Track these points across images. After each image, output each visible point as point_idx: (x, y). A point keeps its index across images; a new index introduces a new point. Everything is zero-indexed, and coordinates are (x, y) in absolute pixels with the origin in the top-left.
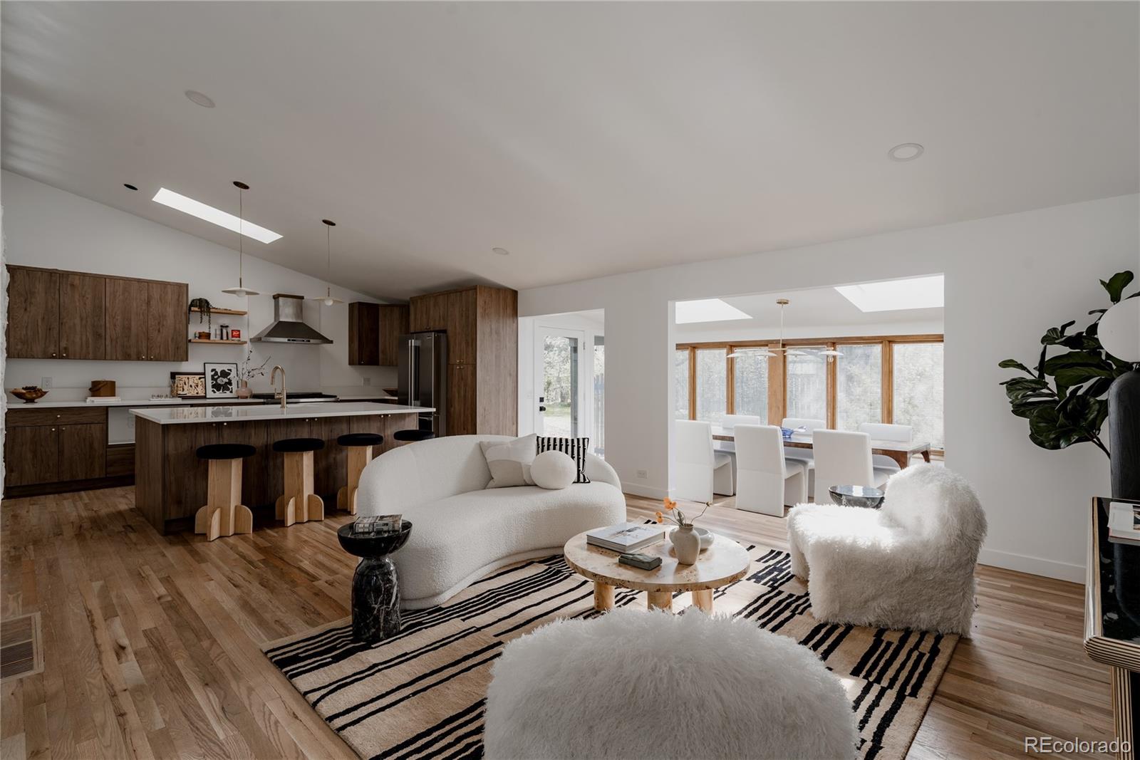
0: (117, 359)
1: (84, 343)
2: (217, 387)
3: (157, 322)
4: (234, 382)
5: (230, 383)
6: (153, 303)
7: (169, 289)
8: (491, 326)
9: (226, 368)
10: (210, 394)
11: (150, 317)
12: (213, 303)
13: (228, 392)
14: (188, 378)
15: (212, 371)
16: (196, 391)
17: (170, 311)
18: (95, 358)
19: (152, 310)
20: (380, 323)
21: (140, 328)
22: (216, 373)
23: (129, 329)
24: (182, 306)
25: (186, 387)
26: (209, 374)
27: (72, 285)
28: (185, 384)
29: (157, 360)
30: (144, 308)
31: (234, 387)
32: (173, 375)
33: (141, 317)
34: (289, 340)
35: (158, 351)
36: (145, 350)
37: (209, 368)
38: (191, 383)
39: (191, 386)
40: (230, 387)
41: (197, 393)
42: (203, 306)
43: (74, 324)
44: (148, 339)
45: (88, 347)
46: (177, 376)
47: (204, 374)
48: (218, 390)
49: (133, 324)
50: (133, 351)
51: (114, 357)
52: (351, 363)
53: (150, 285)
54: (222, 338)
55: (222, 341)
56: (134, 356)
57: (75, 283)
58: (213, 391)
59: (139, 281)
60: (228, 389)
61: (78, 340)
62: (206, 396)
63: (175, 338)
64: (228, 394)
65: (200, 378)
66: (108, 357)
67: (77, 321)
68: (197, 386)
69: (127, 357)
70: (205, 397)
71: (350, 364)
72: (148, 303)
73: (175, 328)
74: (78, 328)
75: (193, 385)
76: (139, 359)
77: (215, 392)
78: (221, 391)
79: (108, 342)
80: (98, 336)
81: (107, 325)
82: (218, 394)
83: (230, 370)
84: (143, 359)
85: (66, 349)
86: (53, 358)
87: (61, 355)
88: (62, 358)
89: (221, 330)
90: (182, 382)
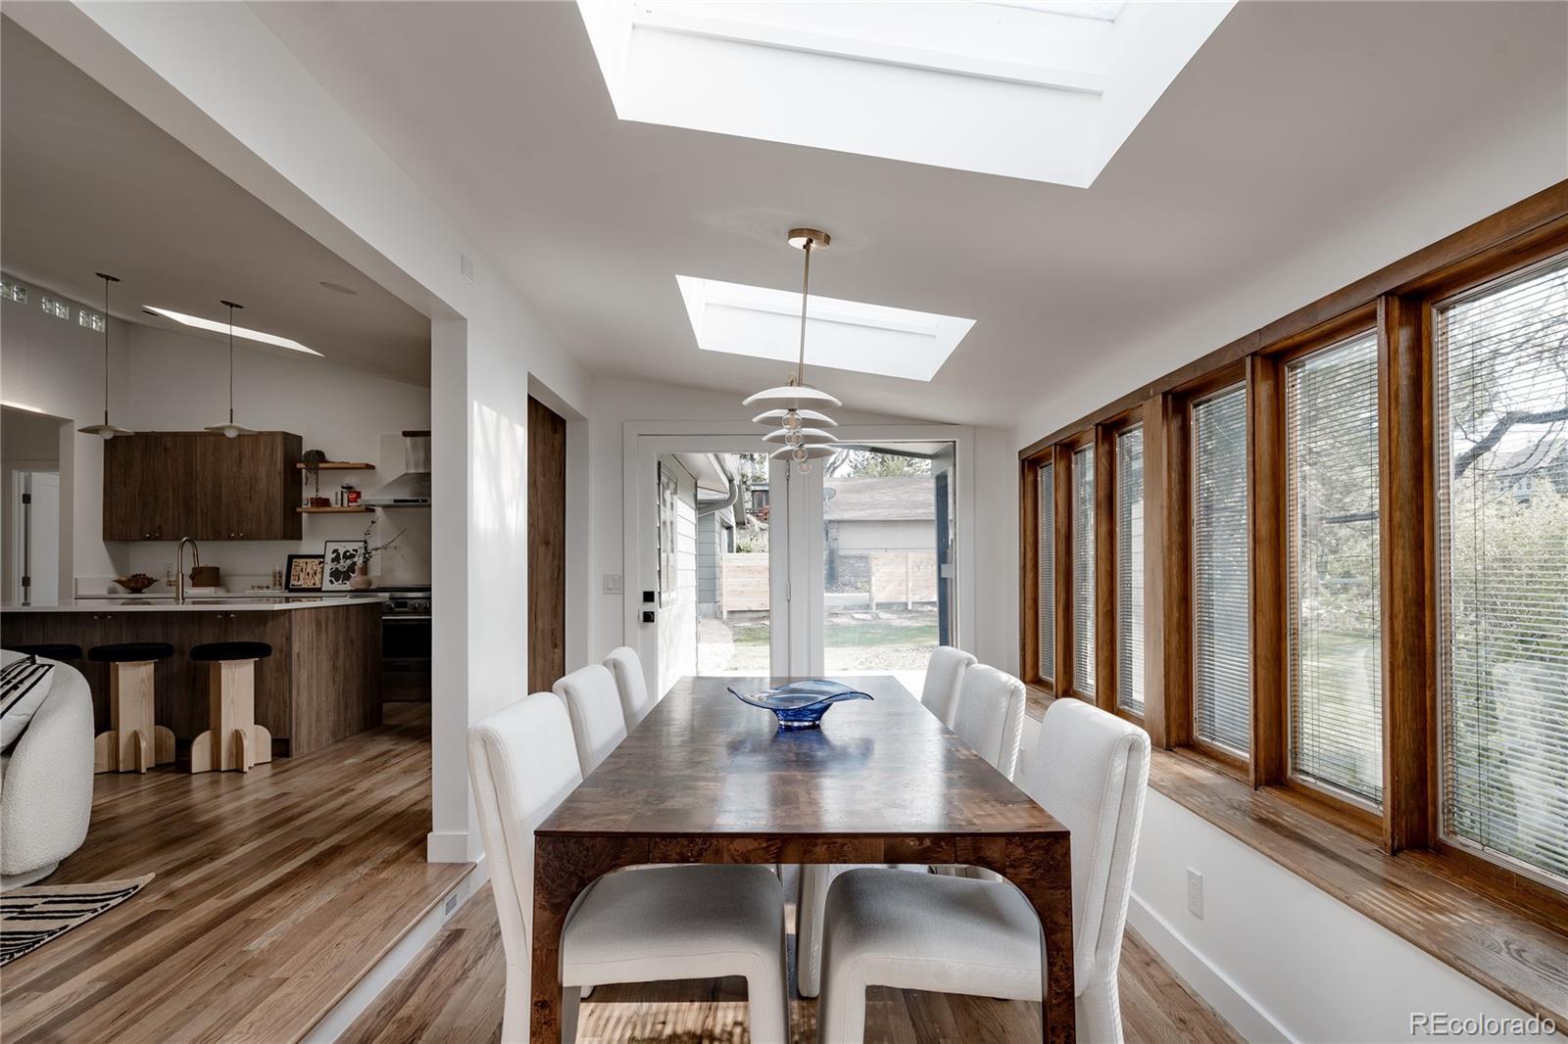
0: (208, 539)
1: (176, 520)
2: (336, 575)
3: (248, 486)
5: (353, 570)
6: (245, 462)
7: (262, 441)
9: (350, 547)
10: (326, 586)
11: (241, 481)
12: (328, 457)
14: (307, 563)
15: (335, 551)
16: (313, 582)
17: (263, 471)
19: (243, 471)
21: (231, 497)
22: (339, 554)
23: (220, 498)
24: (275, 462)
25: (302, 575)
26: (330, 556)
27: (165, 449)
28: (302, 571)
29: (248, 539)
30: (234, 470)
32: (291, 558)
33: (233, 482)
35: (249, 526)
36: (235, 527)
37: (331, 547)
38: (308, 570)
39: (308, 574)
40: (352, 575)
41: (314, 584)
43: (167, 496)
44: (239, 511)
45: (179, 525)
46: (294, 560)
47: (323, 557)
48: (337, 580)
49: (223, 492)
50: (223, 528)
51: (205, 538)
54: (342, 505)
55: (342, 509)
56: (224, 534)
60: (349, 579)
61: (170, 516)
62: (321, 588)
63: (268, 507)
64: (348, 586)
65: (320, 563)
66: (198, 536)
67: (170, 493)
68: (315, 574)
69: (218, 535)
72: (239, 463)
73: (268, 494)
74: (171, 502)
75: (311, 572)
76: (230, 538)
77: (332, 583)
78: (340, 582)
79: (199, 517)
80: (189, 510)
81: (198, 496)
82: (337, 586)
83: (356, 551)
84: (233, 539)
85: (160, 527)
86: (148, 539)
87: (157, 535)
88: (156, 539)
89: (342, 492)
90: (298, 568)
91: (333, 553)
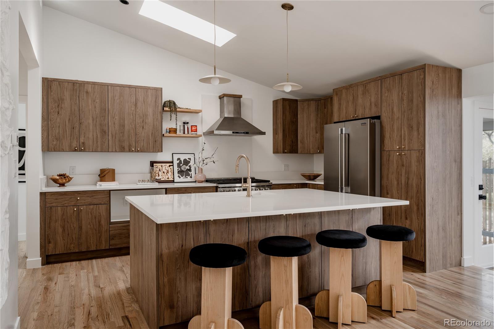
0: (116, 151)
1: (95, 140)
2: (181, 172)
3: (141, 120)
4: (193, 169)
5: (190, 170)
6: (139, 104)
7: (150, 92)
8: (438, 108)
9: (186, 157)
10: (177, 179)
11: (137, 116)
12: (179, 104)
13: (189, 177)
14: (162, 166)
15: (179, 159)
16: (167, 177)
17: (150, 111)
18: (102, 151)
19: (138, 110)
20: (298, 116)
21: (131, 126)
22: (181, 161)
23: (124, 126)
24: (158, 106)
25: (160, 173)
26: (176, 162)
27: (87, 92)
28: (160, 171)
29: (142, 152)
30: (133, 109)
31: (193, 173)
32: (152, 164)
33: (132, 117)
34: (233, 133)
35: (142, 144)
36: (134, 144)
37: (176, 157)
38: (164, 170)
39: (164, 172)
40: (190, 173)
41: (168, 178)
42: (171, 106)
43: (89, 123)
44: (136, 134)
45: (97, 142)
46: (154, 164)
47: (172, 162)
48: (182, 177)
49: (126, 122)
50: (126, 145)
51: (114, 150)
52: (276, 151)
53: (137, 89)
54: (184, 133)
55: (184, 135)
56: (127, 148)
57: (89, 91)
58: (179, 176)
59: (130, 87)
60: (189, 175)
61: (91, 136)
62: (174, 180)
63: (154, 133)
64: (189, 179)
65: (170, 166)
66: (110, 150)
67: (90, 121)
68: (168, 172)
69: (122, 149)
70: (173, 182)
71: (274, 153)
72: (136, 105)
73: (154, 125)
74: (91, 128)
75: (165, 171)
76: (130, 151)
77: (180, 178)
78: (184, 177)
79: (110, 137)
80: (104, 133)
81: (110, 124)
82: (182, 179)
83: (190, 159)
84: (132, 151)
85: (83, 143)
86: (75, 150)
87: (80, 148)
88: (81, 151)
89: (184, 126)
90: (158, 169)
91: (177, 160)
